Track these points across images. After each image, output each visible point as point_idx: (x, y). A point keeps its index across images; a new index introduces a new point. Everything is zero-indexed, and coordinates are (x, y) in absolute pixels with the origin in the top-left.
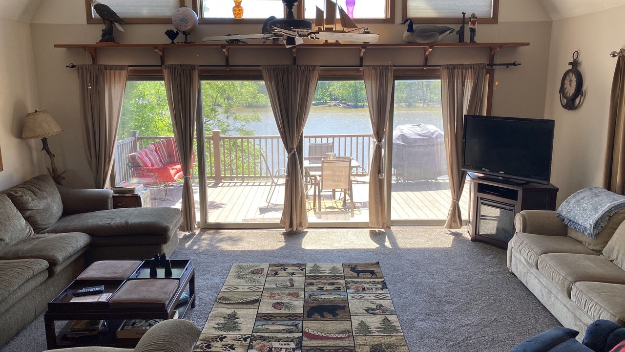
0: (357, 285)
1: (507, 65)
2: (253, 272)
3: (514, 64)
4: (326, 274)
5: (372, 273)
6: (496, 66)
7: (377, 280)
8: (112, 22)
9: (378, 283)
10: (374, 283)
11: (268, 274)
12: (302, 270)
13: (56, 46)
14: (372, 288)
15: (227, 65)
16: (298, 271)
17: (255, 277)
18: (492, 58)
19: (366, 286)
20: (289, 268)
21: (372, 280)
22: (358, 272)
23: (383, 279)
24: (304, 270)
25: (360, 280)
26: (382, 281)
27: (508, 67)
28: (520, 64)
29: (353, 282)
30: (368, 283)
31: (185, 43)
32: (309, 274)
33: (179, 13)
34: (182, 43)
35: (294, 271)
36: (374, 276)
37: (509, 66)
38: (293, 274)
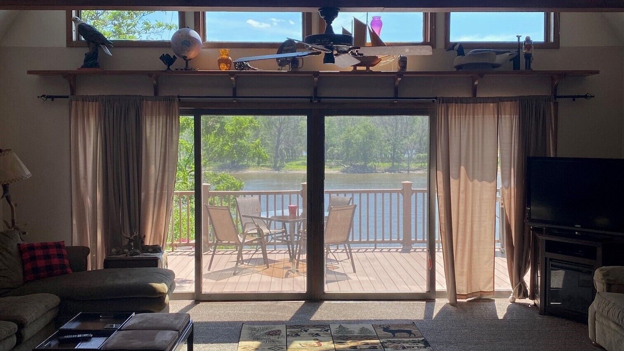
0: (395, 344)
1: (574, 98)
2: (269, 334)
3: (586, 97)
4: (355, 334)
5: (409, 332)
6: (560, 99)
7: (416, 339)
8: (97, 45)
9: (419, 342)
10: (414, 342)
11: (287, 336)
12: (327, 331)
13: (30, 72)
14: (413, 347)
15: (235, 96)
16: (322, 332)
17: (272, 338)
18: (555, 90)
19: (406, 345)
20: (311, 330)
21: (411, 339)
22: (393, 332)
23: (423, 338)
24: (329, 331)
25: (396, 339)
26: (423, 340)
27: (574, 100)
28: (593, 97)
29: (390, 341)
30: (407, 342)
31: (186, 69)
32: (336, 335)
33: (180, 35)
34: (182, 69)
35: (316, 332)
36: (412, 335)
37: (576, 99)
38: (317, 334)
